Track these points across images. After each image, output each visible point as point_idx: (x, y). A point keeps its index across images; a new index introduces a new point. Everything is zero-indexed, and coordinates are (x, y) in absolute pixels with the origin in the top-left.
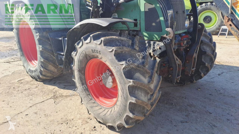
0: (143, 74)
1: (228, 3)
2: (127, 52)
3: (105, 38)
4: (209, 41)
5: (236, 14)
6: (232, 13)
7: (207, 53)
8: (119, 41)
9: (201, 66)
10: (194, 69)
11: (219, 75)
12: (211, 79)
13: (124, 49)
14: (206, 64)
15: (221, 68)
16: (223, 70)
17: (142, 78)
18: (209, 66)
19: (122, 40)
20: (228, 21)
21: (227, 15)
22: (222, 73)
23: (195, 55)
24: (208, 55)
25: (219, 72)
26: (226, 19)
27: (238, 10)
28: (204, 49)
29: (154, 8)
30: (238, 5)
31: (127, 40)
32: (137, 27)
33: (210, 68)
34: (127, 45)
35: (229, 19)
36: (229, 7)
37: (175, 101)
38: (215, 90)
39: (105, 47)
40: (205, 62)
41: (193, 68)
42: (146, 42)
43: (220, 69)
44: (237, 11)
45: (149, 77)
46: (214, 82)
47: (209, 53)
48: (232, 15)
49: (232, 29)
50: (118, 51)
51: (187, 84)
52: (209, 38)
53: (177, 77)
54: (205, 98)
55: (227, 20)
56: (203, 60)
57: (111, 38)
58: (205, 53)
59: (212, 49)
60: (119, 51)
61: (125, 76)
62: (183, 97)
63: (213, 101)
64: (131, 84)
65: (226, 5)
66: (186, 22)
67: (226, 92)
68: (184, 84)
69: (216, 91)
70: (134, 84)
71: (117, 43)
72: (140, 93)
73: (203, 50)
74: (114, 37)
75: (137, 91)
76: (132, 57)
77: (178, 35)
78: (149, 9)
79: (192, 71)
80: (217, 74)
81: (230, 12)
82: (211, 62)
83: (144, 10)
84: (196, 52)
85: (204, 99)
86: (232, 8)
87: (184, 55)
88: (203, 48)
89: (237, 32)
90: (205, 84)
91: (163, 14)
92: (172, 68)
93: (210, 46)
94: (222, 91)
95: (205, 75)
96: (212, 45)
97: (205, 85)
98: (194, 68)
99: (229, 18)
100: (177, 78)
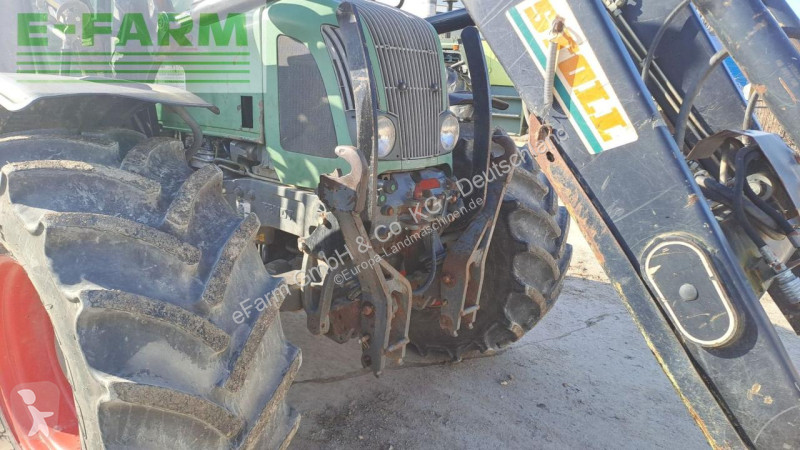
0: (189, 349)
1: (543, 60)
2: (114, 242)
3: (21, 166)
4: (543, 201)
5: (569, 108)
6: (555, 104)
7: (531, 249)
8: (97, 183)
9: (511, 295)
10: (474, 310)
11: (590, 324)
12: (560, 338)
13: (99, 224)
14: (528, 287)
15: (600, 296)
16: (607, 306)
17: (181, 364)
18: (539, 298)
19: (111, 183)
20: (541, 137)
21: (538, 110)
22: (601, 317)
23: (478, 257)
24: (535, 258)
25: (591, 313)
26: (534, 131)
27: (577, 92)
28: (522, 234)
29: (310, 57)
30: (578, 71)
31: (135, 182)
32: (252, 130)
33: (542, 304)
34: (131, 206)
35: (545, 130)
36: (545, 74)
37: (403, 431)
38: (564, 385)
39: (17, 207)
40: (522, 279)
41: (468, 305)
42: (281, 190)
43: (597, 302)
44: (574, 98)
45: (224, 357)
46: (566, 353)
47: (537, 250)
48: (558, 114)
49: (556, 175)
50: (65, 235)
51: (469, 358)
52: (544, 192)
53: (389, 345)
54: (518, 423)
55: (537, 135)
56: (517, 273)
57: (50, 169)
58: (522, 247)
59: (553, 233)
60: (72, 233)
61: (87, 358)
62: (437, 416)
63: (544, 437)
64: (106, 397)
65: (536, 69)
66: (444, 128)
67: (598, 396)
68: (455, 358)
69: (563, 390)
70: (118, 401)
71: (84, 194)
72: (163, 437)
73: (519, 237)
74: (70, 164)
75: (149, 428)
76: (140, 263)
77: (409, 176)
78: (290, 59)
79: (462, 318)
80: (585, 319)
81: (547, 100)
82: (550, 281)
83: (275, 63)
84: (482, 245)
85: (513, 426)
86: (556, 83)
87: (438, 254)
88: (519, 229)
89: (573, 190)
90: (531, 358)
91: (343, 89)
92: (369, 310)
93: (543, 224)
94: (585, 393)
95: (526, 327)
96: (554, 220)
97: (532, 362)
98: (474, 305)
99: (548, 124)
100: (391, 349)
